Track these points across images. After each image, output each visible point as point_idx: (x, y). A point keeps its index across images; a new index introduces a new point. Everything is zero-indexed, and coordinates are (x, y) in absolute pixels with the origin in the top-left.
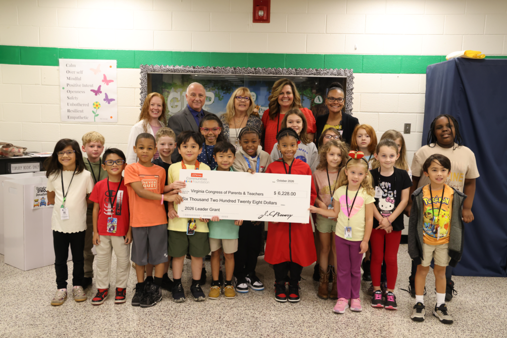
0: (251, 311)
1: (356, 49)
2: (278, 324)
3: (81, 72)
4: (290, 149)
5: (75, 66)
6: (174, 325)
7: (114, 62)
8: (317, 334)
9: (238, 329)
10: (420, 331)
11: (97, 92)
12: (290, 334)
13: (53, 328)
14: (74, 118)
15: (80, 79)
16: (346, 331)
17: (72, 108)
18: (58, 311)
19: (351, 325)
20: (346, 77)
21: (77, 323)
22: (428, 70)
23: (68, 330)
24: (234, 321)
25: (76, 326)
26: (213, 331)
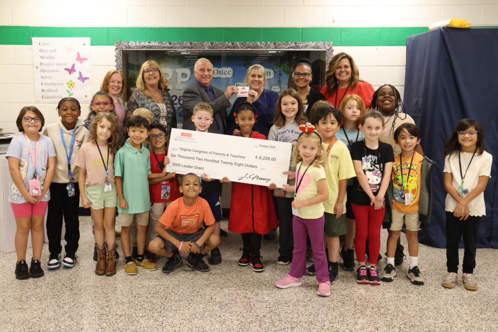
0: (243, 291)
1: (334, 21)
2: (272, 303)
3: (55, 51)
4: (248, 123)
5: (48, 44)
6: (166, 307)
7: (87, 40)
8: (314, 313)
9: (232, 310)
10: (418, 307)
11: (71, 71)
12: (287, 314)
13: (42, 312)
14: (48, 98)
15: (53, 58)
16: (343, 309)
17: (45, 88)
18: (45, 294)
19: (348, 303)
20: (326, 50)
21: (66, 307)
22: (408, 42)
23: (58, 314)
24: (227, 302)
25: (65, 310)
26: (207, 313)
